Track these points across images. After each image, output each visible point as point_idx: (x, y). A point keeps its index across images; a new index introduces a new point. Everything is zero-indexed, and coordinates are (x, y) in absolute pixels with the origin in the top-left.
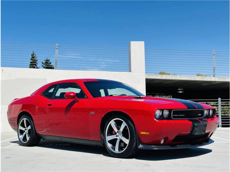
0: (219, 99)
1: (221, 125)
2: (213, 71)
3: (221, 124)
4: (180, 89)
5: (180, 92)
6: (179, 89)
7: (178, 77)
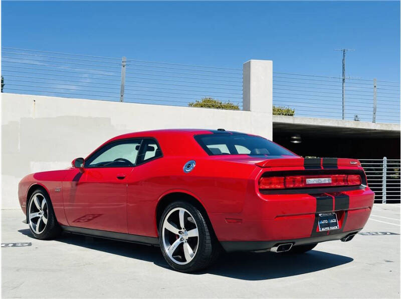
0: (385, 159)
1: (386, 200)
2: (372, 113)
3: (385, 198)
4: (297, 136)
5: (296, 142)
6: (295, 138)
7: (320, 120)
